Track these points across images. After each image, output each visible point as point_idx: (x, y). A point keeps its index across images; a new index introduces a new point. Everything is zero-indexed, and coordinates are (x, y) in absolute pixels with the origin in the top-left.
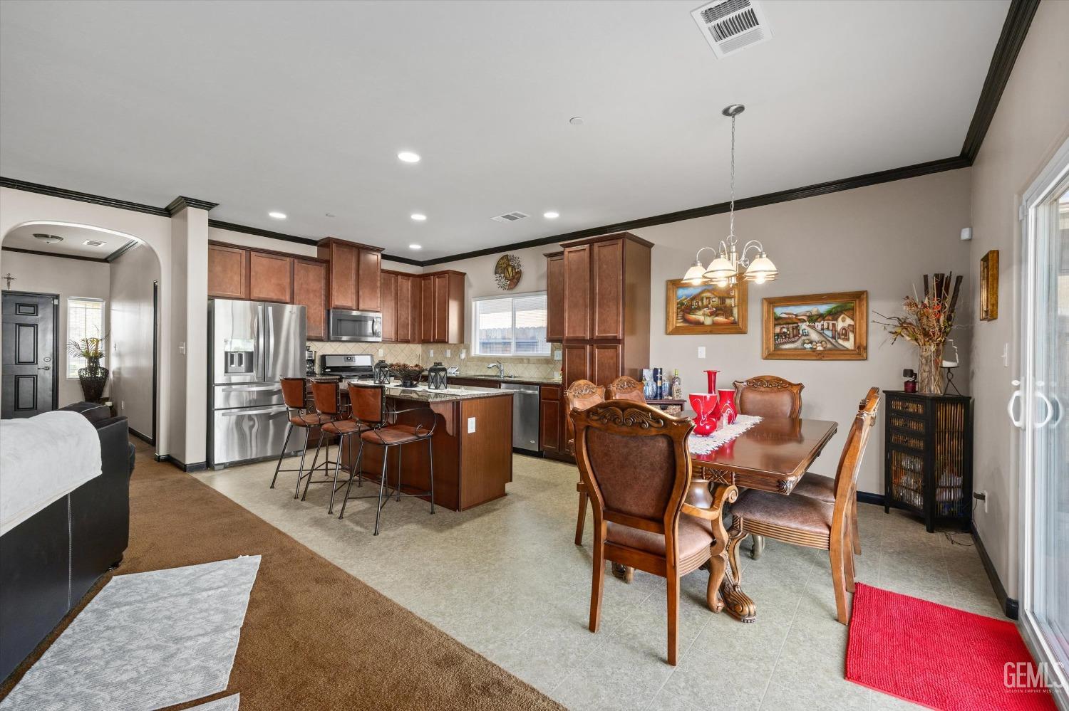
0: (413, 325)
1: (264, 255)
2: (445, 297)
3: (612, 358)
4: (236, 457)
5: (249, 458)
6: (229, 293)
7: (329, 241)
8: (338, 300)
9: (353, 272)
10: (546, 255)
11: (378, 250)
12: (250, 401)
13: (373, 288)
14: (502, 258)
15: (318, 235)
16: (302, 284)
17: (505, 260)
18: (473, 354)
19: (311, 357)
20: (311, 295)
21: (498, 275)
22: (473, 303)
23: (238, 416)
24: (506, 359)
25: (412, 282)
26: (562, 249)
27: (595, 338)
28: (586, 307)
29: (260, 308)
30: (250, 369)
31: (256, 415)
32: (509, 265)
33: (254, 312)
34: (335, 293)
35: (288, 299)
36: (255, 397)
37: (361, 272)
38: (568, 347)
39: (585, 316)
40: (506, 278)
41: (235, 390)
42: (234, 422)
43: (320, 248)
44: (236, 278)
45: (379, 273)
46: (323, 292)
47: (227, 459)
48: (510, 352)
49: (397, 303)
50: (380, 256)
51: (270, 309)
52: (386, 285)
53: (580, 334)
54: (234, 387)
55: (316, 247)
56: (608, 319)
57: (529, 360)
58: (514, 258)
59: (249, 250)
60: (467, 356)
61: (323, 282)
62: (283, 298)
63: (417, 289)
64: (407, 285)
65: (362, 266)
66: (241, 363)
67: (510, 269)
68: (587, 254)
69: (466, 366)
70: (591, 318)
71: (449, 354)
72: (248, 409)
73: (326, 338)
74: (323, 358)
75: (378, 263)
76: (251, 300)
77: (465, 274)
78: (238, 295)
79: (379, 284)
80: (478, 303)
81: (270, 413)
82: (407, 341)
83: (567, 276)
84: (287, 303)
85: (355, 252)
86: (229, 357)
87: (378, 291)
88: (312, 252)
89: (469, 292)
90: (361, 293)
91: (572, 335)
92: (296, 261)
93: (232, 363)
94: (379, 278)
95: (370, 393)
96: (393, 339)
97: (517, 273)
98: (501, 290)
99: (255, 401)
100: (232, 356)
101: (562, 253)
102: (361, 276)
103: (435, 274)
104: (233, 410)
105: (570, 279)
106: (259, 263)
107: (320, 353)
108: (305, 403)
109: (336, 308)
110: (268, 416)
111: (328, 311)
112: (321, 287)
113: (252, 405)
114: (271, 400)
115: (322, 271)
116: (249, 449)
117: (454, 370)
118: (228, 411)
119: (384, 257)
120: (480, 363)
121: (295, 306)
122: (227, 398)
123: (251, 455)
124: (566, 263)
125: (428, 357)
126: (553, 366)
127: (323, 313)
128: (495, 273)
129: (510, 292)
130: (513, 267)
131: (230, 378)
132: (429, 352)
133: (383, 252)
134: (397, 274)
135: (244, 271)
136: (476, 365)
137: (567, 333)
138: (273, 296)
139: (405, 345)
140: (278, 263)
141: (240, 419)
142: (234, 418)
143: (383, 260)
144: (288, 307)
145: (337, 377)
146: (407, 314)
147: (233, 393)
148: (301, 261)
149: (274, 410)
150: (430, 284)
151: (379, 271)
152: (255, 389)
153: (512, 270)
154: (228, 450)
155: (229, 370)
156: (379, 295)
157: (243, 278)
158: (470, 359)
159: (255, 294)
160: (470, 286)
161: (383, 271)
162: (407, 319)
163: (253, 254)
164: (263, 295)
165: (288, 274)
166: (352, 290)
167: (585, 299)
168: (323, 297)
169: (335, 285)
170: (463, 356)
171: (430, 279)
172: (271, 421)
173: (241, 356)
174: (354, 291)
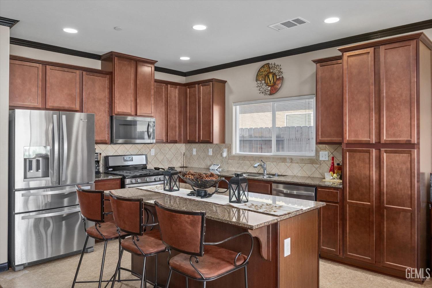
0: (180, 127)
1: (57, 68)
2: (210, 102)
3: (405, 163)
4: (35, 258)
5: (45, 258)
6: (27, 104)
7: (112, 55)
8: (120, 107)
9: (132, 82)
10: (314, 61)
11: (151, 62)
12: (46, 204)
13: (148, 96)
14: (263, 67)
15: (102, 50)
16: (89, 94)
17: (266, 68)
18: (234, 153)
19: (97, 158)
20: (97, 104)
21: (259, 82)
22: (234, 108)
23: (36, 219)
24: (268, 158)
25: (179, 91)
26: (340, 54)
27: (382, 142)
28: (370, 110)
29: (55, 117)
30: (46, 174)
31: (51, 217)
32: (270, 73)
33: (49, 120)
34: (117, 101)
35: (78, 108)
36: (49, 200)
37: (138, 82)
38: (349, 151)
39: (370, 120)
40: (267, 84)
41: (33, 194)
42: (32, 224)
43: (103, 62)
44: (34, 90)
45: (152, 82)
46: (107, 101)
47: (27, 260)
48: (271, 152)
49: (167, 109)
50: (153, 68)
51: (64, 117)
52: (158, 93)
53: (364, 138)
54: (32, 191)
55: (100, 61)
56: (399, 123)
57: (292, 159)
58: (276, 66)
59: (45, 64)
60: (228, 154)
61: (107, 91)
62: (74, 106)
63: (183, 96)
64: (175, 93)
65: (139, 77)
66: (38, 169)
67: (271, 76)
68: (370, 57)
69: (228, 163)
70: (378, 121)
71: (211, 153)
72: (44, 212)
73: (109, 141)
74: (106, 158)
75: (152, 74)
76: (46, 109)
77: (226, 82)
78: (36, 105)
79: (152, 92)
80: (238, 107)
81: (62, 215)
82: (175, 142)
83: (346, 79)
84: (77, 111)
85: (133, 64)
86: (28, 163)
87: (152, 98)
88: (97, 65)
89: (230, 98)
90: (138, 101)
91: (353, 139)
92: (84, 73)
93: (30, 169)
94: (153, 87)
95: (187, 219)
96: (164, 140)
97: (277, 79)
98: (262, 95)
99: (51, 203)
100: (31, 162)
101: (340, 58)
102: (138, 86)
103: (199, 83)
104: (31, 214)
105: (350, 82)
106: (53, 74)
107: (104, 155)
108: (103, 216)
109: (118, 114)
110: (61, 218)
111: (112, 118)
112: (105, 97)
113: (47, 208)
114: (62, 203)
115: (106, 81)
116: (45, 249)
117: (216, 167)
118: (27, 214)
119: (157, 69)
120: (241, 162)
121: (83, 114)
122: (26, 202)
123: (47, 254)
124: (345, 66)
125: (191, 155)
126: (318, 166)
127: (107, 119)
128: (257, 80)
129: (271, 97)
130: (274, 75)
131: (29, 184)
132: (192, 150)
133: (156, 65)
134: (167, 83)
135: (40, 83)
136: (238, 163)
137: (348, 137)
138: (66, 105)
139: (172, 145)
140: (68, 75)
141: (37, 221)
142: (32, 221)
143: (155, 72)
144: (77, 115)
145: (120, 177)
146: (175, 118)
147: (31, 198)
148: (88, 73)
149: (66, 211)
150: (195, 91)
151: (153, 80)
152: (50, 193)
153: (273, 77)
154: (28, 251)
155: (28, 176)
156: (153, 102)
157: (40, 89)
158: (231, 157)
159: (50, 104)
160: (231, 92)
161: (156, 81)
162: (175, 122)
163: (48, 67)
164: (56, 105)
165: (78, 85)
166: (131, 98)
167: (369, 103)
168: (107, 105)
169: (117, 94)
170: (225, 154)
171: (195, 87)
172: (64, 222)
173: (38, 161)
174: (133, 99)
